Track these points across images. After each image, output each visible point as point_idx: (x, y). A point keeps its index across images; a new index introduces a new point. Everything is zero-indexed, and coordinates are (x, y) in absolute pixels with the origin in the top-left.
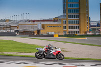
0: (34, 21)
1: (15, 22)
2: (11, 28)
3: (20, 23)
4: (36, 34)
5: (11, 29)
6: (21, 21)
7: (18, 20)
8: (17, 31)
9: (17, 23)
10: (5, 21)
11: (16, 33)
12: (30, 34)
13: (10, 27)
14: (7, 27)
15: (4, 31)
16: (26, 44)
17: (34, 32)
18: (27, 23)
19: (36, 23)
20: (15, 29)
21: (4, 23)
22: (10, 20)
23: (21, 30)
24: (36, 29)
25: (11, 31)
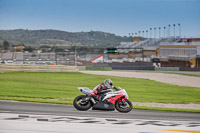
0: (189, 40)
1: (153, 42)
2: (145, 53)
3: (162, 44)
4: (193, 66)
5: (143, 57)
6: (163, 40)
7: (158, 37)
8: (156, 61)
9: (156, 44)
10: (131, 39)
11: (155, 64)
12: (182, 65)
13: (143, 52)
14: (136, 53)
15: (131, 60)
17: (189, 63)
18: (176, 44)
19: (193, 43)
20: (153, 57)
21: (131, 43)
22: (141, 39)
23: (164, 57)
24: (194, 56)
25: (145, 60)
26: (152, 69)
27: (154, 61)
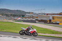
0: (47, 14)
1: (36, 14)
3: (39, 15)
4: (48, 22)
5: (33, 18)
6: (39, 14)
7: (38, 13)
8: (37, 20)
9: (37, 15)
10: (29, 13)
11: (36, 21)
12: (45, 22)
13: (33, 17)
14: (31, 17)
15: (29, 19)
16: (42, 28)
17: (47, 21)
18: (43, 15)
19: (49, 15)
20: (36, 19)
21: (29, 14)
22: (33, 13)
23: (39, 19)
24: (49, 19)
25: (34, 19)
26: (36, 22)
27: (36, 20)
